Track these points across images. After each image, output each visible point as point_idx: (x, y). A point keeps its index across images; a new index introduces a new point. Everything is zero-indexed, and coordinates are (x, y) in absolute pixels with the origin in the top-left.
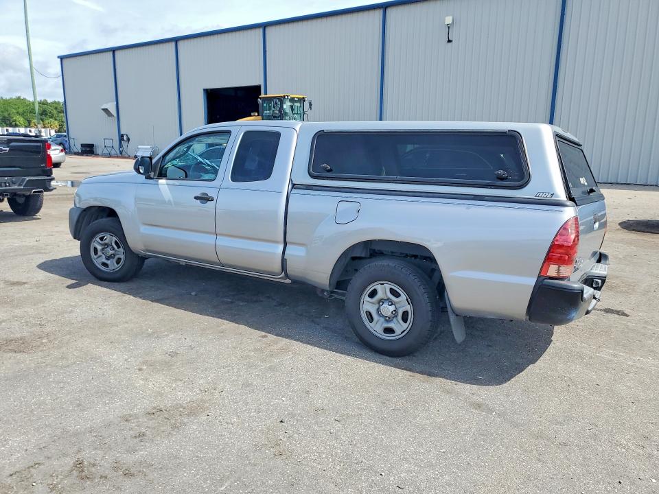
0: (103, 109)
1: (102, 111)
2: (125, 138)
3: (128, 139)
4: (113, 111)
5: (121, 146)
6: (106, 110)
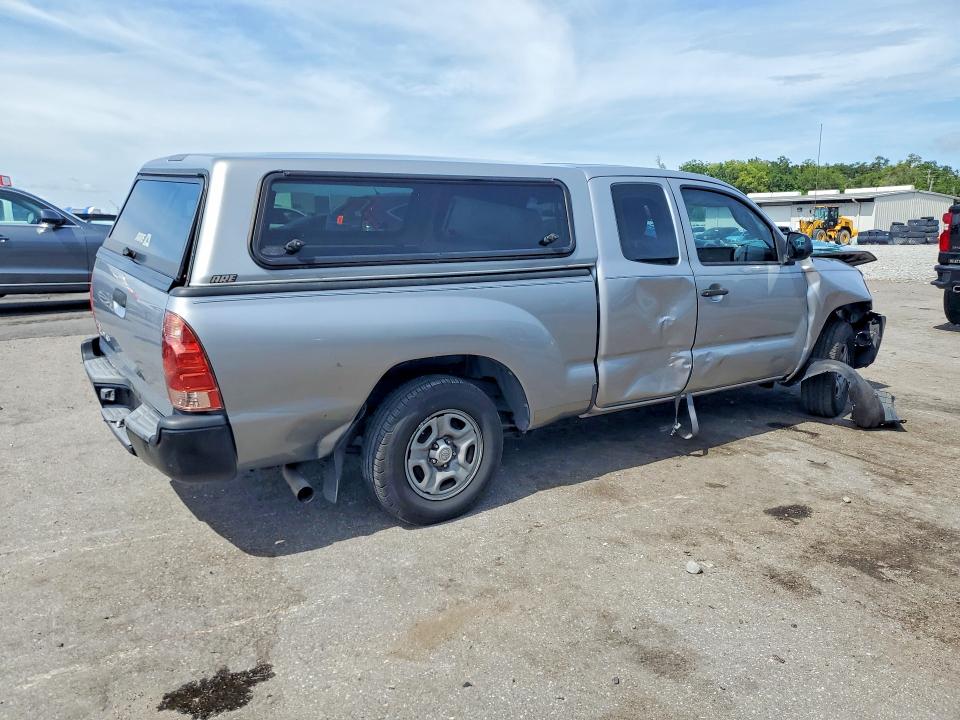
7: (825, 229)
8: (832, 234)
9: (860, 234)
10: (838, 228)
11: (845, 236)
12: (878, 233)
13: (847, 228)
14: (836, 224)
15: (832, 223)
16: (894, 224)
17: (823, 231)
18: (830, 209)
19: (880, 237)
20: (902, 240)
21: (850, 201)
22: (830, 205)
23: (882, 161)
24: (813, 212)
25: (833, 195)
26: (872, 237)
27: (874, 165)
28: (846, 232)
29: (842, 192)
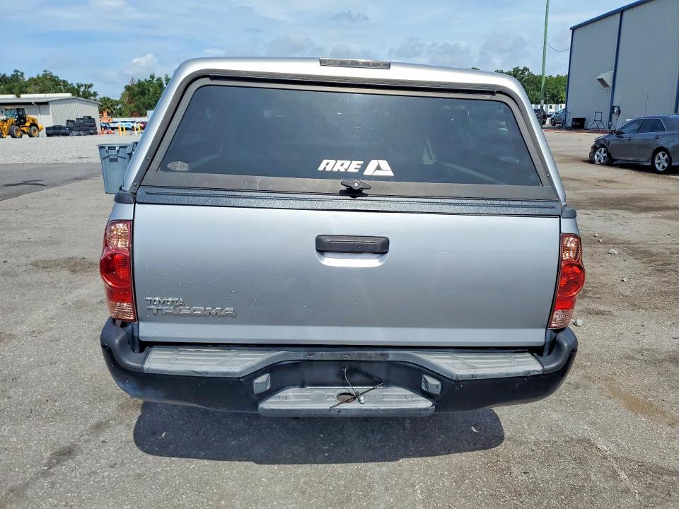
0: (598, 80)
1: (598, 81)
2: (615, 110)
3: (619, 112)
4: (609, 82)
5: (610, 120)
6: (601, 80)
7: (18, 125)
8: (24, 129)
9: (47, 129)
10: (28, 124)
11: (35, 131)
12: (60, 127)
13: (34, 124)
14: (25, 122)
15: (22, 121)
16: (68, 121)
17: (17, 127)
18: (18, 109)
19: (62, 131)
20: (77, 133)
21: (30, 104)
22: (17, 107)
23: (19, 74)
24: (4, 112)
25: (12, 99)
26: (56, 131)
27: (13, 76)
28: (34, 127)
29: (18, 97)
